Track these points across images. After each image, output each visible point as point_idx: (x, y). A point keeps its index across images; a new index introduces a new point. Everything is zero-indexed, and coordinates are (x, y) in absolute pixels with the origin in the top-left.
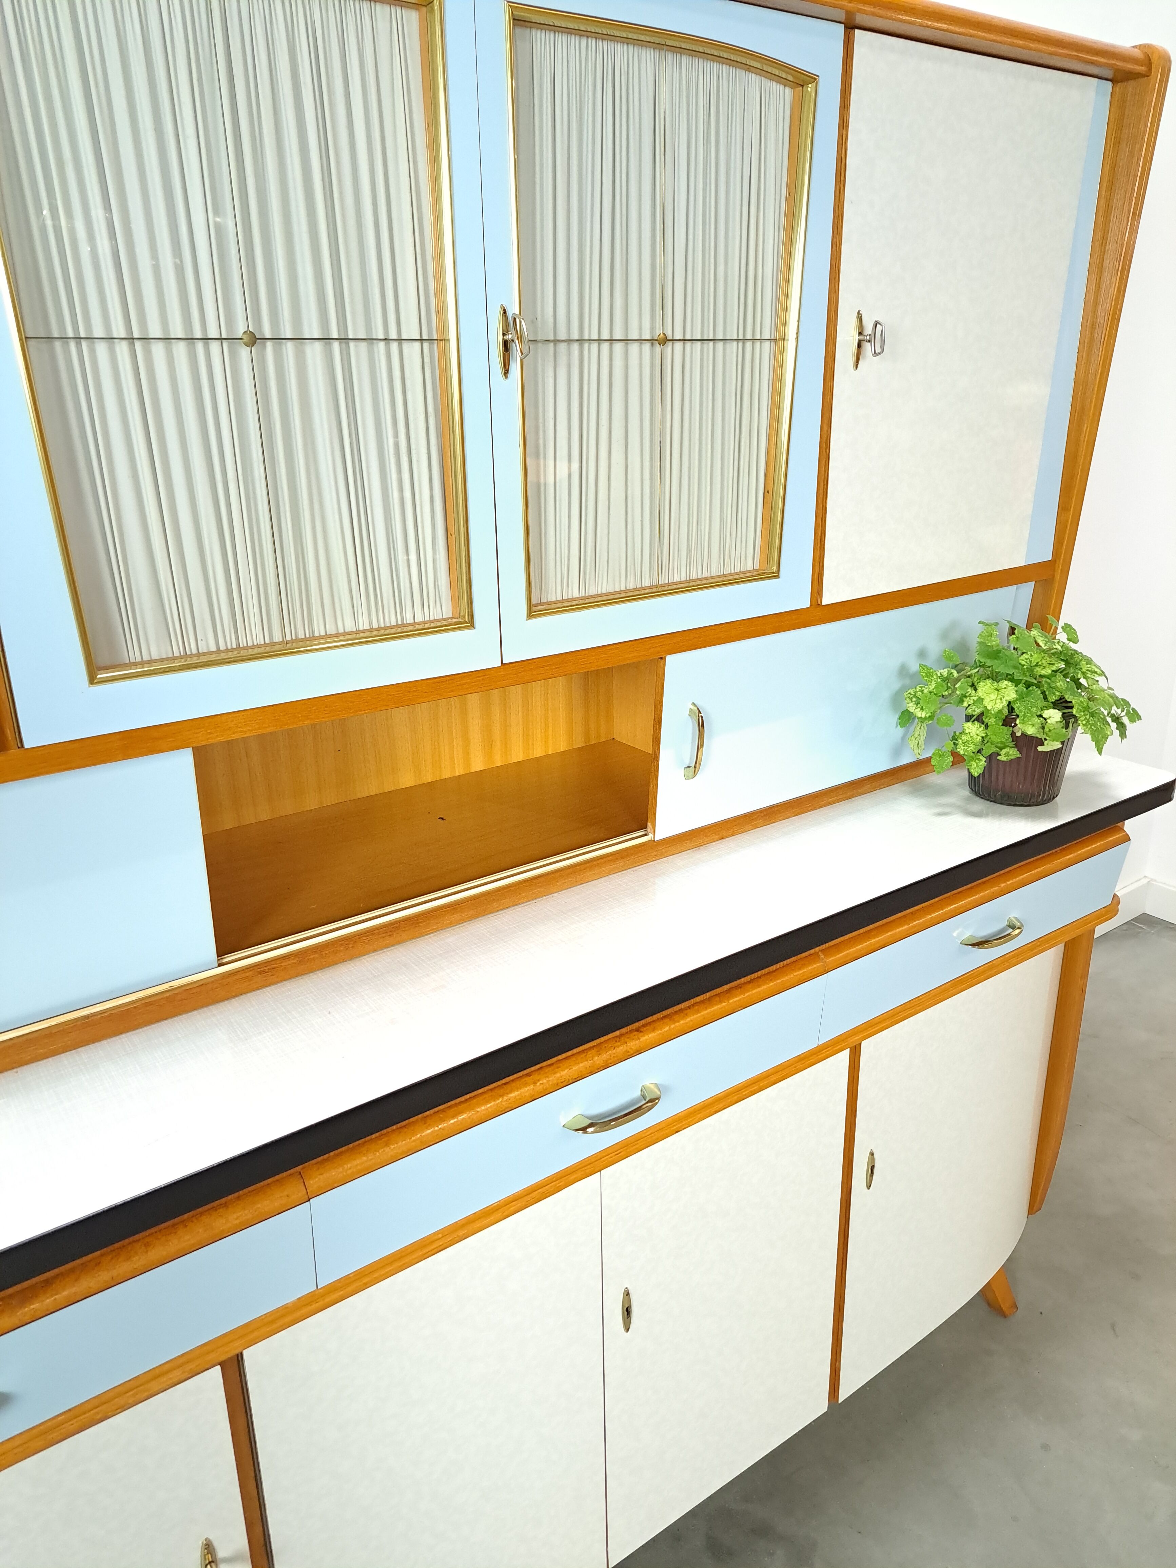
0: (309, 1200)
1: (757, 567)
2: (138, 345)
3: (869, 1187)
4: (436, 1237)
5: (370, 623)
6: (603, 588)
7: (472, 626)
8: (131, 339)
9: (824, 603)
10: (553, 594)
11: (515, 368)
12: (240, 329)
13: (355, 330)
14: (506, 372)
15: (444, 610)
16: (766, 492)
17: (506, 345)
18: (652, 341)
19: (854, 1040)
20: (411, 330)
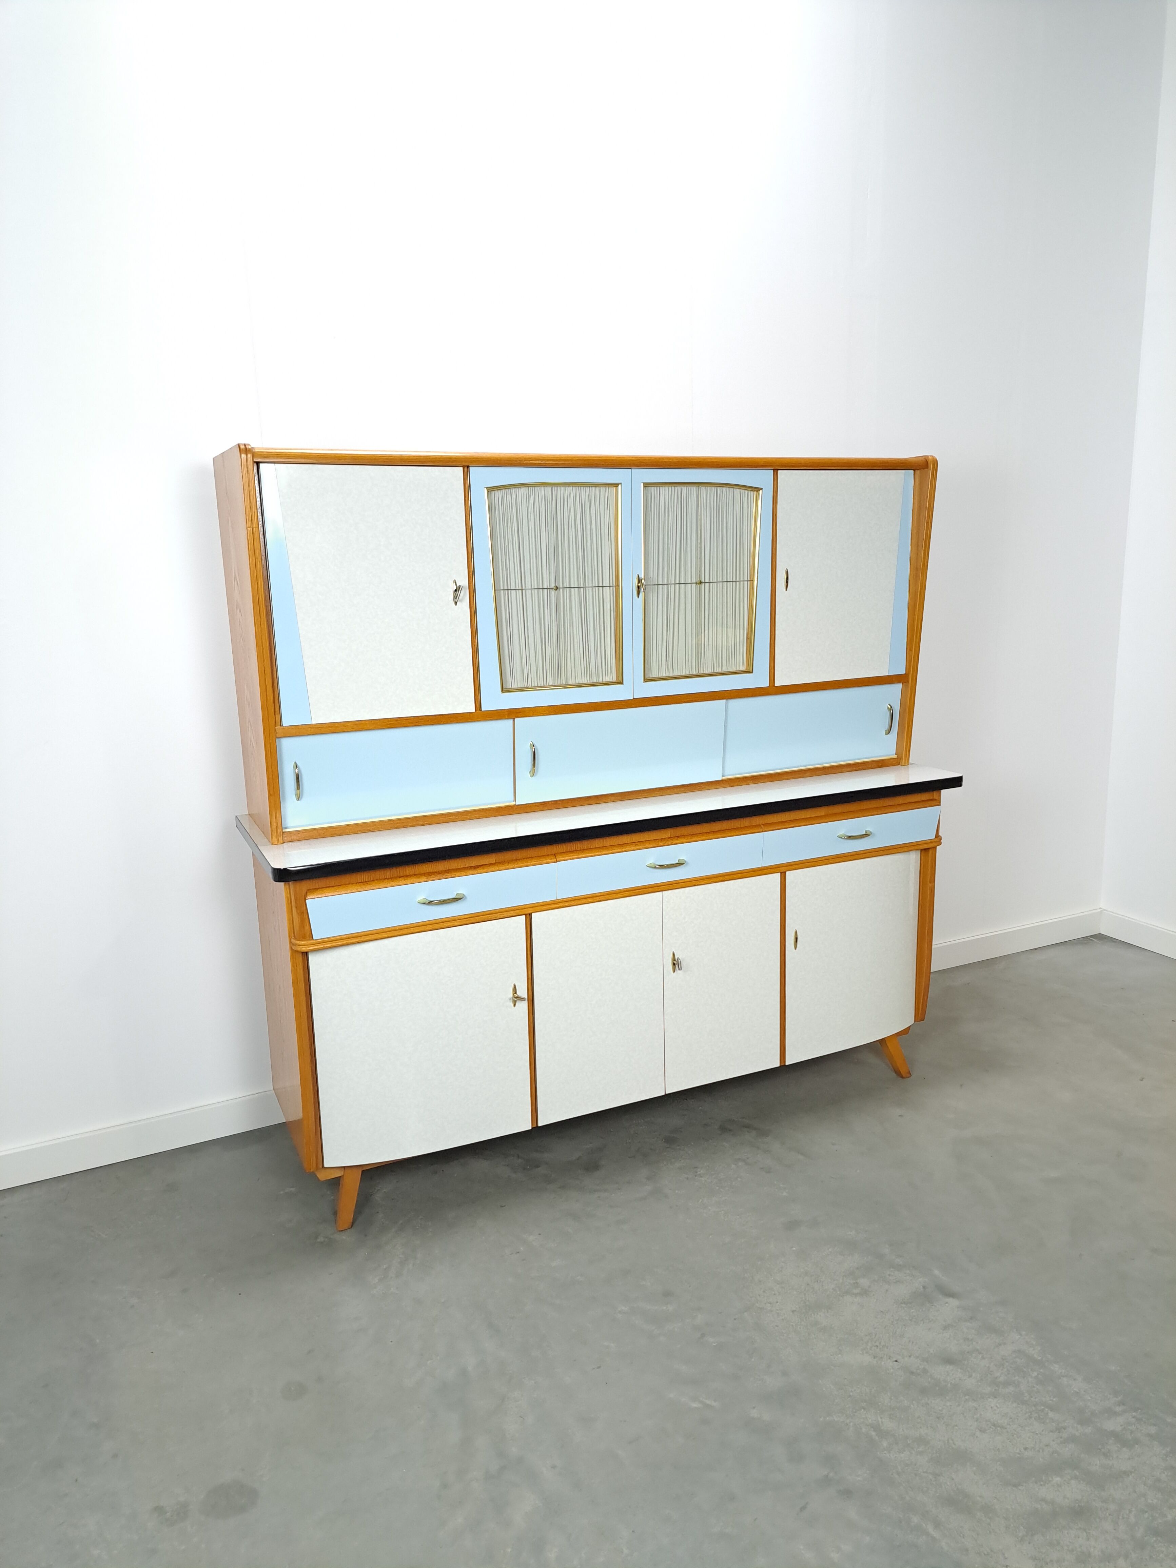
0: (557, 862)
1: (745, 669)
2: (524, 591)
3: (796, 948)
4: (597, 895)
5: (587, 681)
6: (675, 674)
7: (623, 684)
8: (522, 589)
9: (776, 685)
10: (654, 675)
11: (642, 594)
12: (553, 585)
13: (588, 585)
14: (638, 594)
15: (614, 678)
16: (747, 638)
17: (639, 587)
18: (696, 583)
19: (783, 869)
20: (607, 583)
